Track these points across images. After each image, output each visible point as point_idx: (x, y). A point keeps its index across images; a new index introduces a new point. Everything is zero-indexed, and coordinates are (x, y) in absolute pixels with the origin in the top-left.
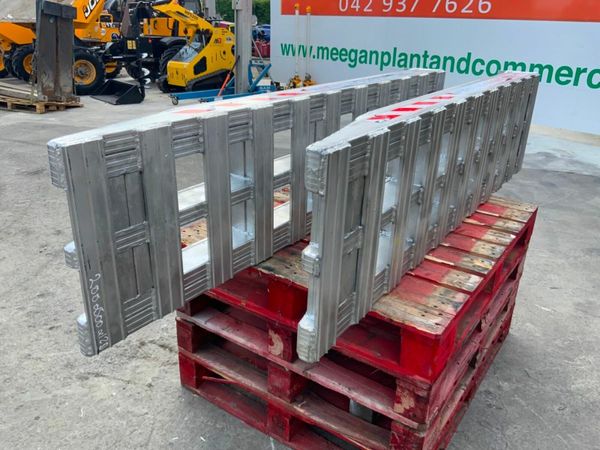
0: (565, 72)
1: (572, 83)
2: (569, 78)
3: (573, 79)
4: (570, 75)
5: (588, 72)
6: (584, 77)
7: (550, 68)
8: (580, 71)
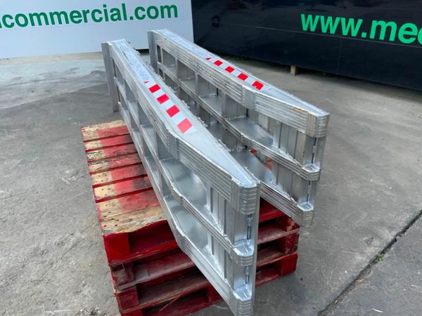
0: (75, 14)
1: (83, 21)
2: (80, 18)
3: (82, 18)
4: (80, 16)
5: (91, 12)
6: (89, 16)
7: (64, 13)
8: (85, 13)
